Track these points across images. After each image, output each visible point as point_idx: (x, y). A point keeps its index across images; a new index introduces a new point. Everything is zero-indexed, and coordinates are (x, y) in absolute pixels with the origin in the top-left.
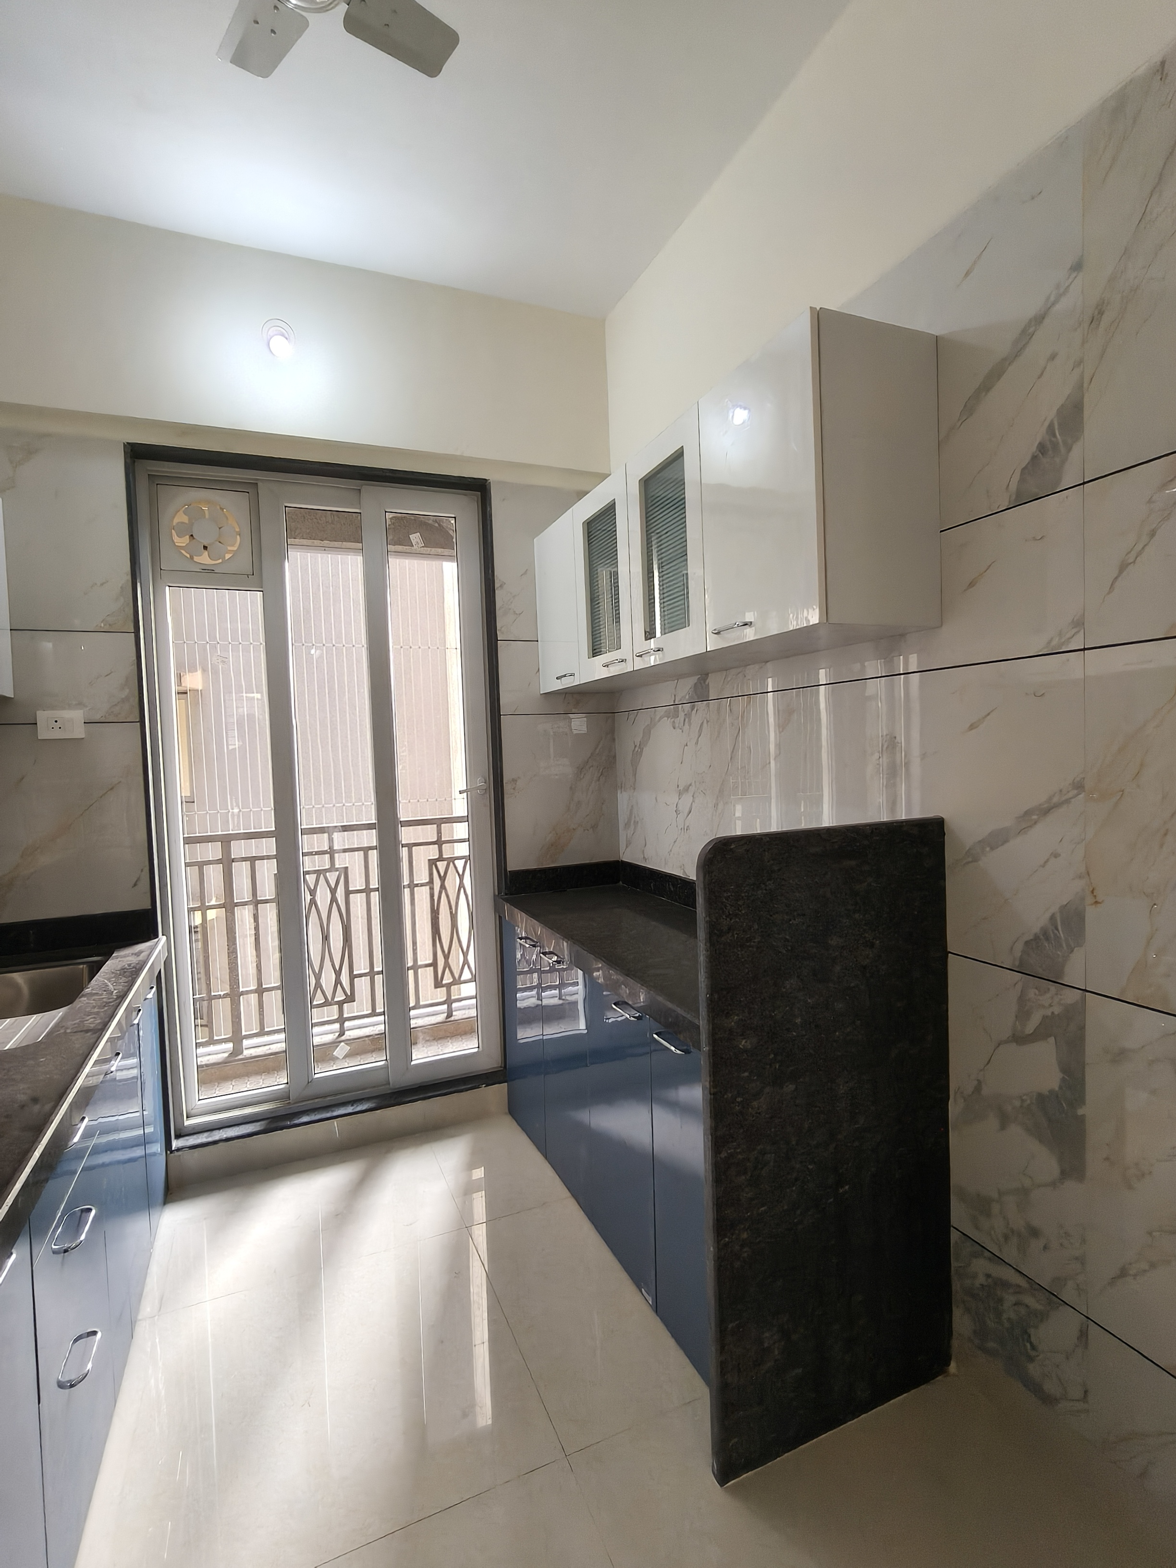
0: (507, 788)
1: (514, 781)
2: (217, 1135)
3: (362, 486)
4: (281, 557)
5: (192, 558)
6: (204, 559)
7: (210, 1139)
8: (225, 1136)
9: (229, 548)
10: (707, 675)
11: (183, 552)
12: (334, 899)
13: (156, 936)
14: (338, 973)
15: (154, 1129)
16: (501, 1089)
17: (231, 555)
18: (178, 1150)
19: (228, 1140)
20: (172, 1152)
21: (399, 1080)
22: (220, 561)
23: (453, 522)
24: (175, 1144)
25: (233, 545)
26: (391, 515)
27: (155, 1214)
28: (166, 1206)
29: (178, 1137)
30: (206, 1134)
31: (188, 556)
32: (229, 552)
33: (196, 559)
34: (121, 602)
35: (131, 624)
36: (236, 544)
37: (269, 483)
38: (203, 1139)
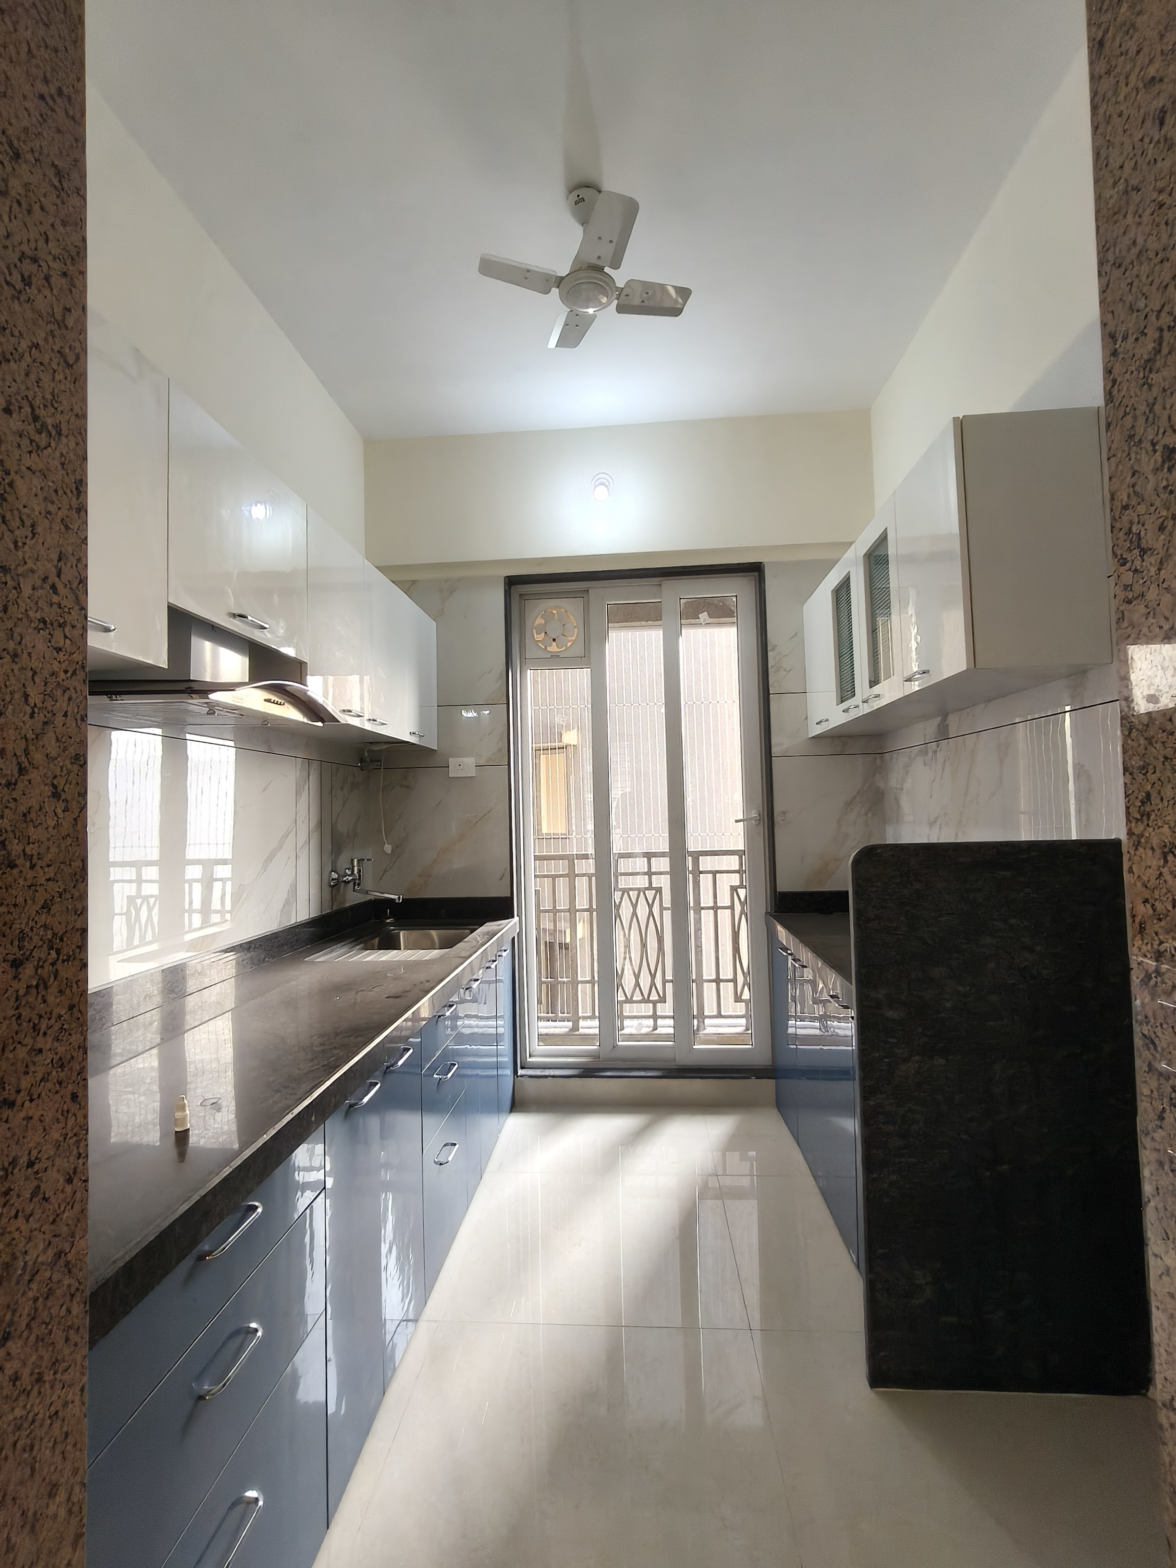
0: (777, 819)
1: (784, 813)
2: (547, 1072)
3: (661, 582)
4: (602, 640)
5: (546, 648)
6: (553, 648)
7: (543, 1074)
8: (552, 1074)
9: (570, 639)
10: (947, 715)
11: (540, 644)
12: (651, 913)
13: (513, 917)
14: (653, 977)
15: (507, 1059)
16: (770, 1084)
17: (571, 644)
18: (521, 1076)
19: (553, 1077)
20: (517, 1077)
21: (684, 1059)
22: (564, 648)
23: (735, 599)
24: (520, 1072)
25: (572, 636)
26: (684, 601)
27: (502, 1117)
28: (512, 1114)
29: (522, 1068)
30: (540, 1070)
31: (544, 647)
32: (570, 641)
33: (549, 649)
34: (500, 683)
35: (505, 698)
36: (574, 635)
37: (597, 589)
38: (538, 1072)
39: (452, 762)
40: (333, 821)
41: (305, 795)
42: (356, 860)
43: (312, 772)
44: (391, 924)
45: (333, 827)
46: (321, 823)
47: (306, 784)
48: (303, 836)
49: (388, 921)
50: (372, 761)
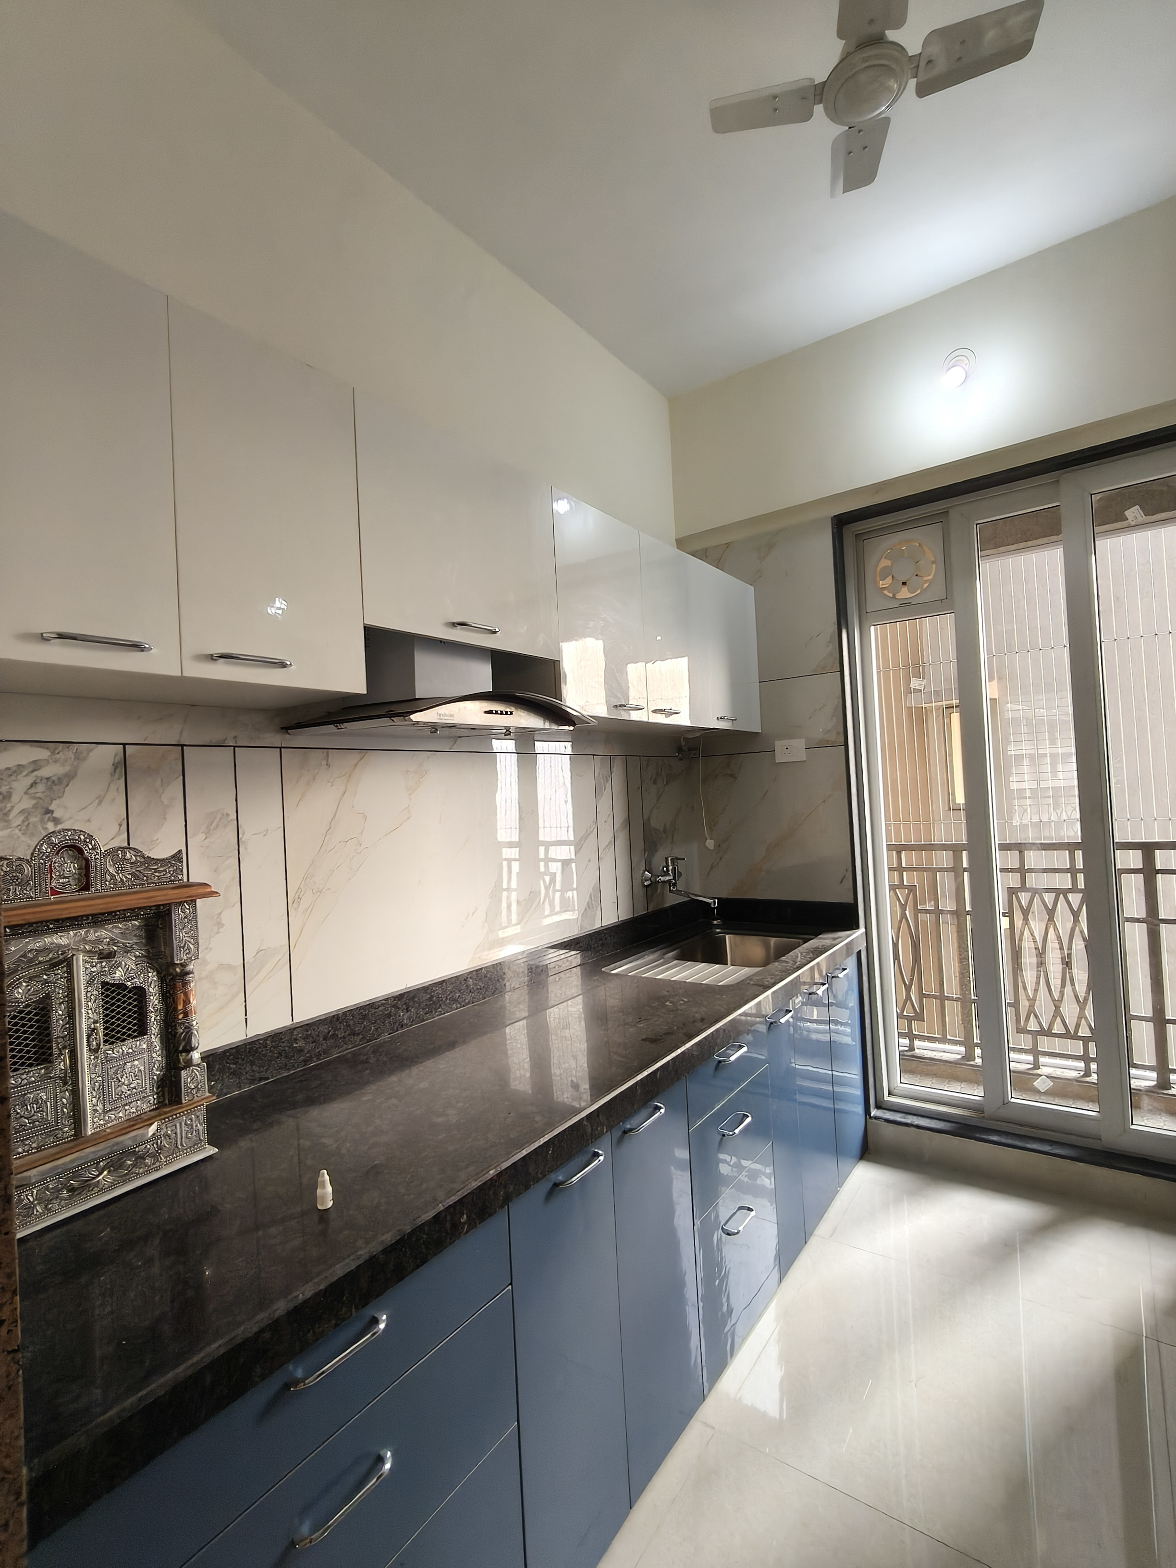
2: (910, 1119)
3: (1061, 476)
4: (970, 574)
5: (894, 596)
6: (904, 593)
7: (904, 1120)
8: (916, 1123)
9: (925, 578)
11: (886, 592)
13: (857, 927)
17: (927, 584)
18: (876, 1118)
19: (918, 1127)
20: (870, 1117)
21: (1111, 1138)
22: (918, 592)
24: (874, 1112)
25: (929, 575)
26: (1099, 497)
27: (847, 1165)
28: (862, 1163)
29: (878, 1107)
30: (903, 1115)
31: (890, 595)
32: (926, 581)
33: (898, 596)
34: (830, 648)
35: (838, 665)
36: (932, 573)
37: (958, 507)
38: (898, 1117)
39: (779, 745)
40: (646, 817)
41: (607, 793)
42: (670, 858)
43: (614, 770)
44: (717, 926)
45: (646, 824)
46: (629, 821)
47: (607, 781)
48: (606, 836)
49: (715, 922)
50: (689, 750)
